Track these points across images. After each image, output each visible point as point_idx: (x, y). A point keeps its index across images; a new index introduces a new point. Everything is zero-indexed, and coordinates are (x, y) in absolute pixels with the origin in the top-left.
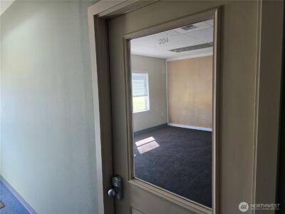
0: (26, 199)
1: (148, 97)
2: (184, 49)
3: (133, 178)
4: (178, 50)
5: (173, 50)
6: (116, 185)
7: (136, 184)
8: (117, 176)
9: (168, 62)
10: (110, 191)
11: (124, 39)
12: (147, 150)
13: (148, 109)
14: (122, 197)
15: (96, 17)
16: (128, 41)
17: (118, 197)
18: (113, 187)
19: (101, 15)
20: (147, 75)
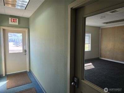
0: (41, 84)
1: (90, 45)
2: (110, 22)
3: (83, 79)
4: (107, 23)
5: (104, 23)
6: (76, 81)
7: (85, 82)
8: (76, 77)
9: (101, 29)
10: (73, 83)
11: (83, 17)
12: (89, 69)
13: (90, 50)
14: (78, 87)
15: (71, 8)
16: (85, 18)
17: (76, 86)
18: (74, 82)
19: (74, 8)
20: (90, 34)
